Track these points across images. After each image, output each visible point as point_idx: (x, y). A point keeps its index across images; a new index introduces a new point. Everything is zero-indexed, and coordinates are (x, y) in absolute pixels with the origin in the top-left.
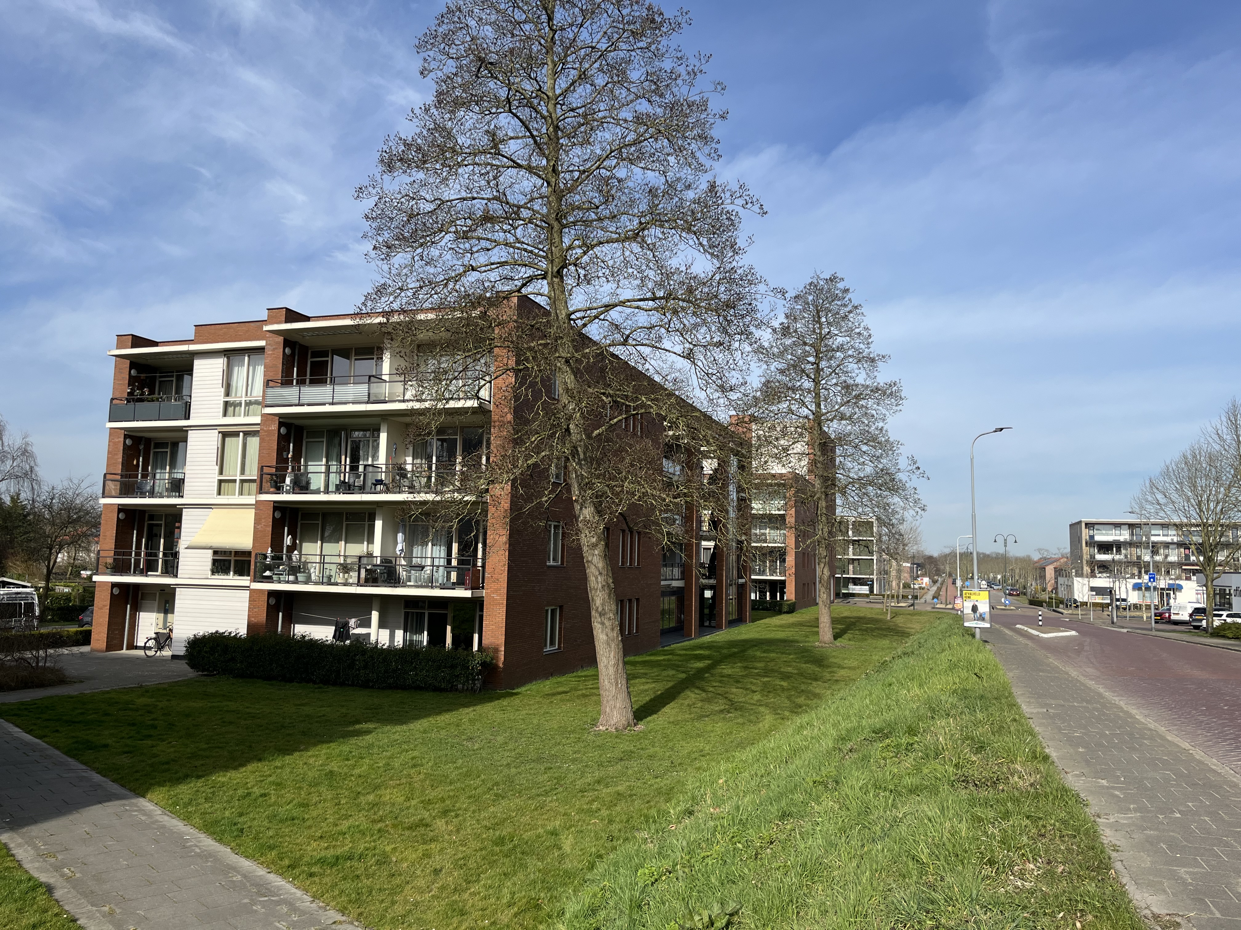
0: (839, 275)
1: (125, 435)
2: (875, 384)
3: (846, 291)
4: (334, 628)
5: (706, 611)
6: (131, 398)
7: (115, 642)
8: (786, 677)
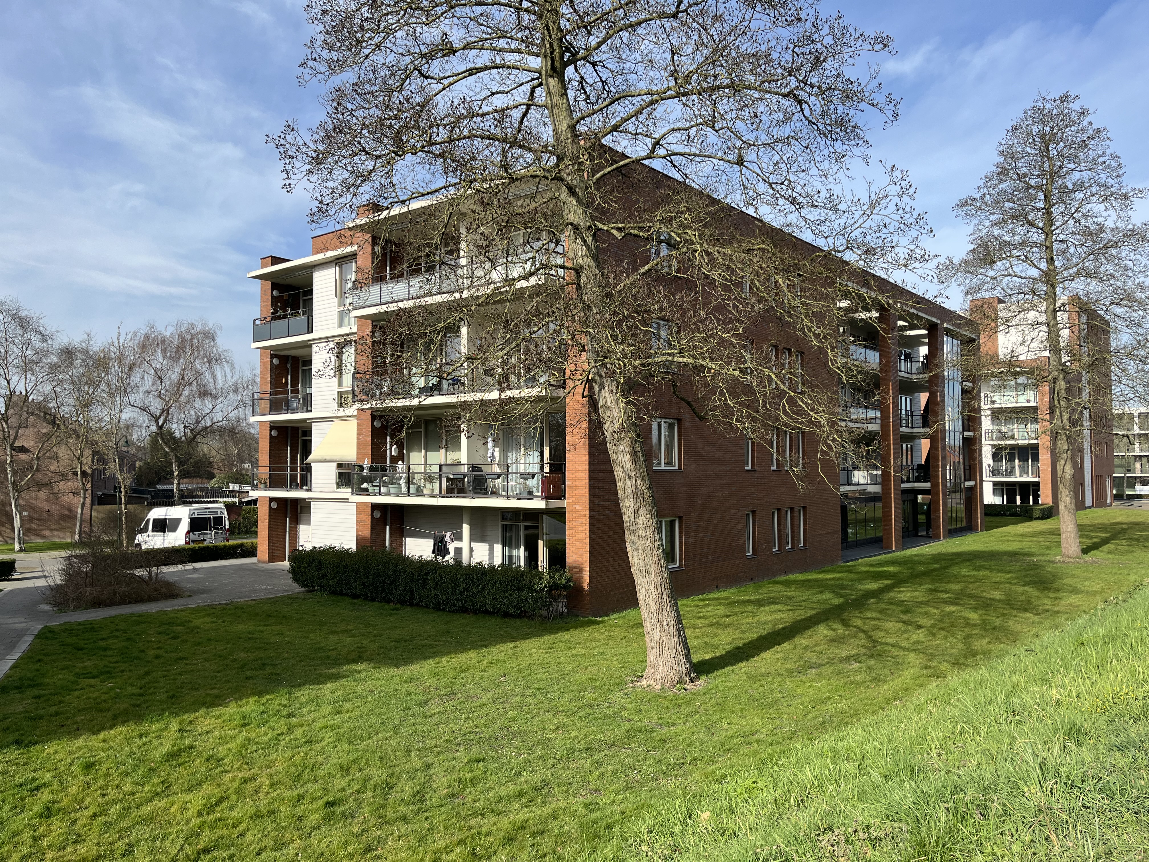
0: (1073, 93)
1: (271, 355)
2: (1130, 227)
3: (1084, 112)
4: (432, 541)
5: (922, 518)
6: (275, 317)
7: (277, 553)
8: (986, 605)
